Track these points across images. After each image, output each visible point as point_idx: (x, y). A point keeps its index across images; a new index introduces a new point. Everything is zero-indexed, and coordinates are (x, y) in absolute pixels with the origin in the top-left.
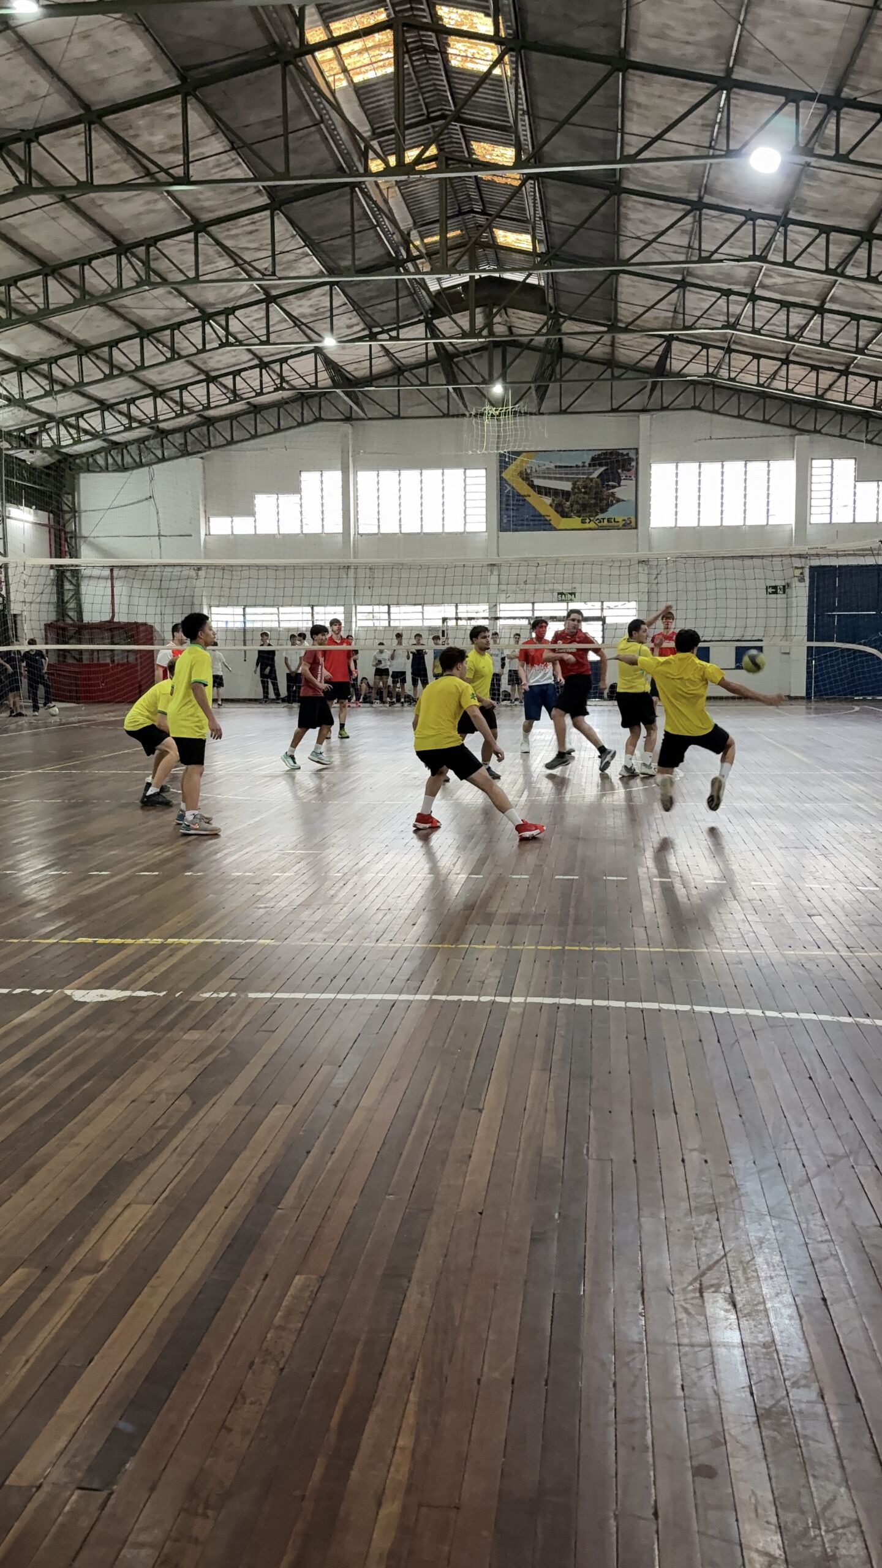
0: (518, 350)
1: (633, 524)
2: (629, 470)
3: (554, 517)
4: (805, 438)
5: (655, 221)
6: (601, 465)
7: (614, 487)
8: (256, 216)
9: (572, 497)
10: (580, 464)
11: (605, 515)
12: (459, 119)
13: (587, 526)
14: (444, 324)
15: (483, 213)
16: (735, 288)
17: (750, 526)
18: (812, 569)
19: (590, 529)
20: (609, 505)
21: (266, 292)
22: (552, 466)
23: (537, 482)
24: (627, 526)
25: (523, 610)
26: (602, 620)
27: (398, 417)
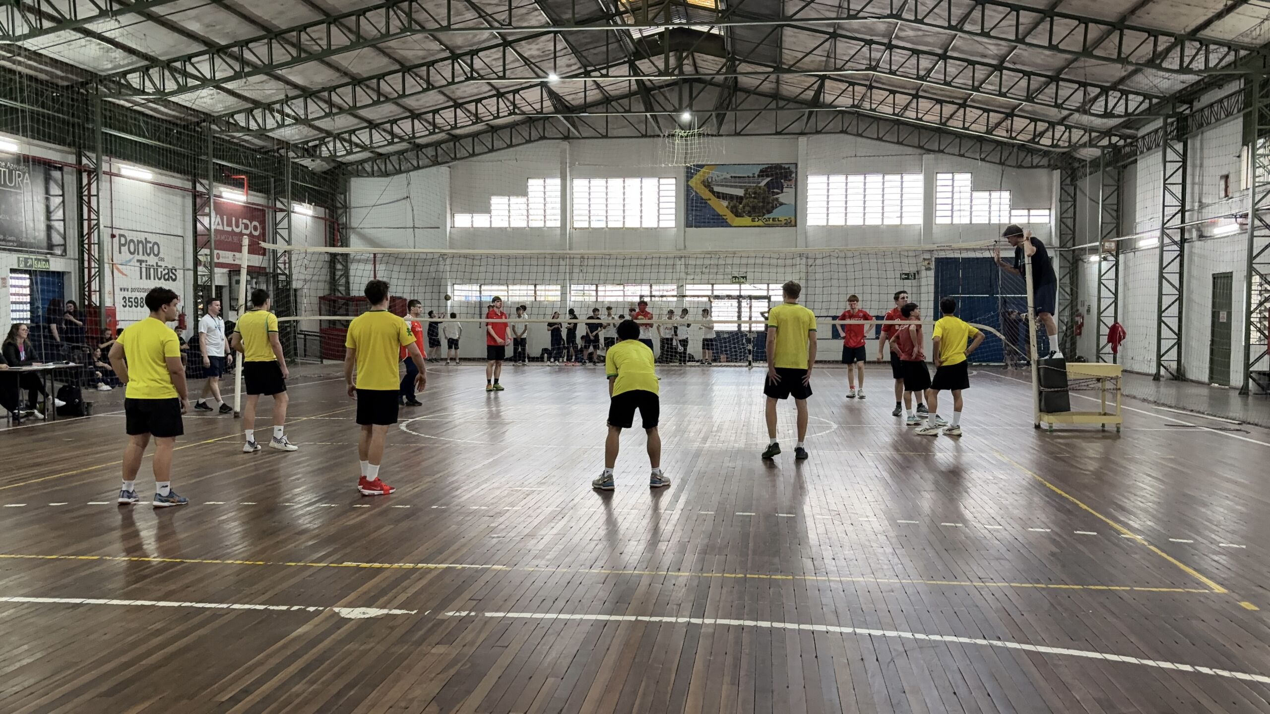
0: (703, 85)
1: (793, 223)
2: (790, 180)
3: (730, 217)
4: (932, 156)
6: (767, 176)
7: (778, 193)
9: (744, 201)
10: (751, 175)
11: (771, 216)
13: (756, 223)
14: (644, 65)
16: (875, 38)
17: (888, 226)
18: (938, 261)
19: (759, 226)
20: (773, 208)
21: (504, 39)
22: (728, 176)
23: (716, 189)
24: (788, 224)
25: (704, 289)
26: (768, 298)
27: (606, 137)
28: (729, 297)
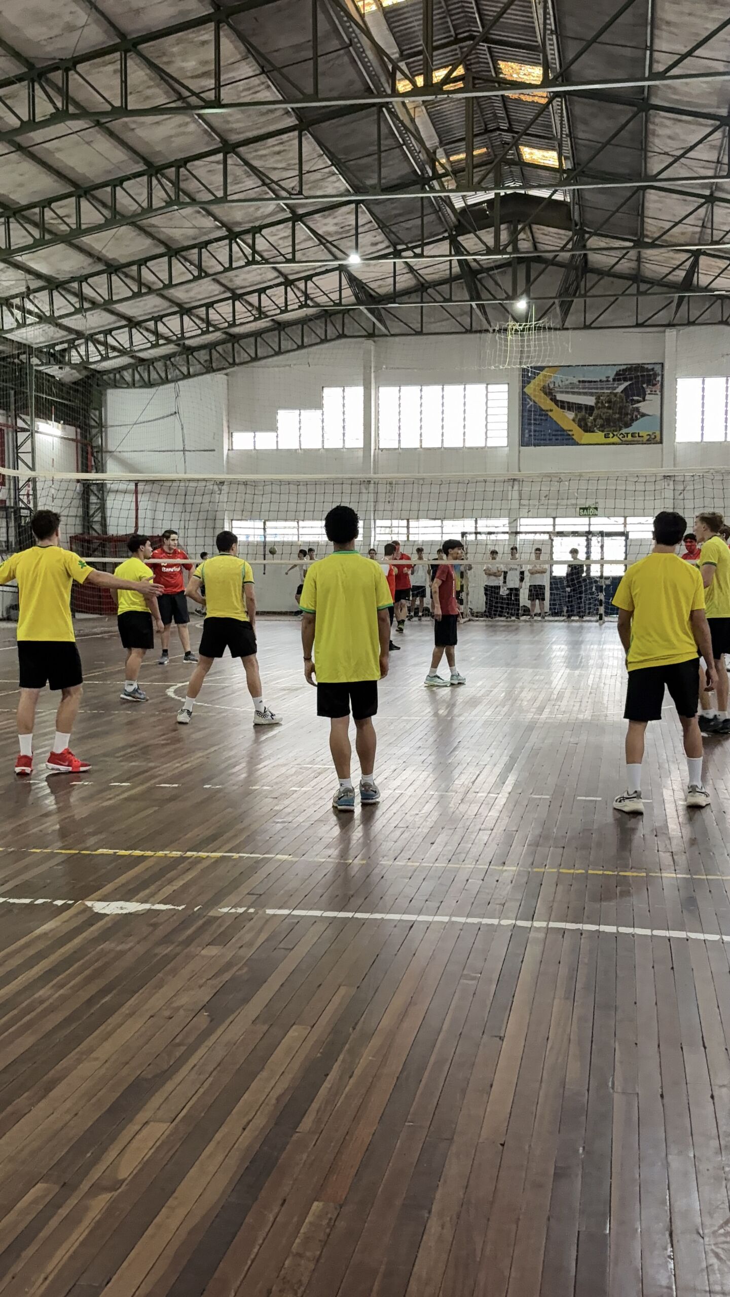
0: (543, 266)
1: (658, 439)
2: (654, 385)
3: (577, 432)
5: (682, 137)
6: (625, 380)
7: (639, 402)
8: (285, 137)
9: (596, 412)
10: (605, 379)
11: (630, 430)
12: (487, 40)
13: (610, 440)
14: (468, 241)
15: (510, 130)
19: (613, 444)
20: (632, 420)
21: (293, 212)
22: (575, 381)
23: (560, 397)
24: (651, 441)
25: (545, 524)
26: (625, 534)
27: (420, 333)
28: (575, 534)
